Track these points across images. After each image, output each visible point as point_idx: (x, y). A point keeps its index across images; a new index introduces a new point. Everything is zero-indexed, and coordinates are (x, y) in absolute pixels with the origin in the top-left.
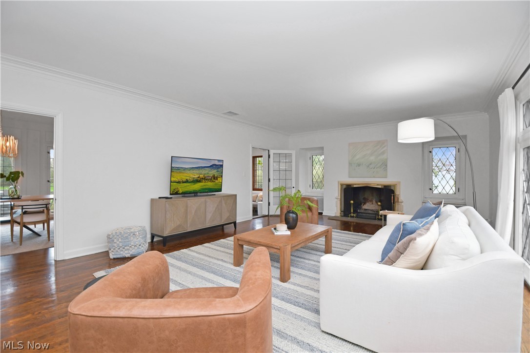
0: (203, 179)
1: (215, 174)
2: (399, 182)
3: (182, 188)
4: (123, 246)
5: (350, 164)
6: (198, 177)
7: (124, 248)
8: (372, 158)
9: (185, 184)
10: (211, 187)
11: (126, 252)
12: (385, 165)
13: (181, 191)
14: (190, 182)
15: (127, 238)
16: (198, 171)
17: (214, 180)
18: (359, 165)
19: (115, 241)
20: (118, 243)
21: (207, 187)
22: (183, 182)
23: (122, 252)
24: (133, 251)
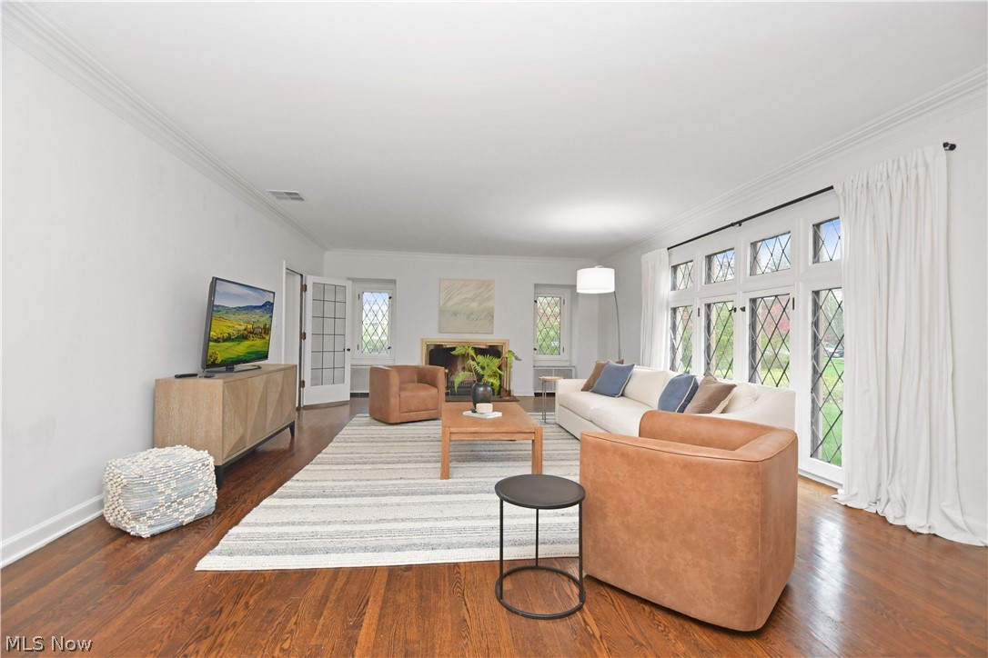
0: (251, 332)
1: (266, 322)
2: (508, 340)
3: (223, 352)
4: (178, 497)
5: (442, 312)
6: (245, 330)
7: (180, 503)
8: (474, 305)
9: (227, 344)
10: (260, 349)
11: (187, 511)
12: (490, 316)
13: (219, 361)
14: (233, 340)
15: (189, 475)
16: (244, 316)
17: (264, 335)
18: (455, 314)
19: (161, 487)
20: (169, 492)
21: (254, 349)
22: (225, 340)
23: (176, 515)
24: (203, 504)
